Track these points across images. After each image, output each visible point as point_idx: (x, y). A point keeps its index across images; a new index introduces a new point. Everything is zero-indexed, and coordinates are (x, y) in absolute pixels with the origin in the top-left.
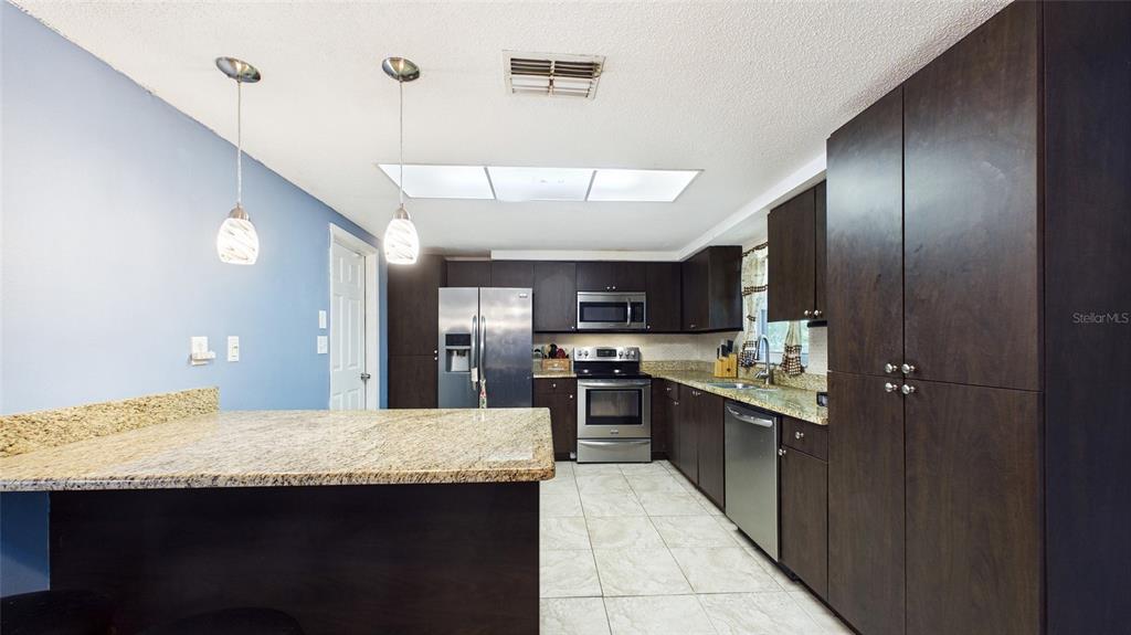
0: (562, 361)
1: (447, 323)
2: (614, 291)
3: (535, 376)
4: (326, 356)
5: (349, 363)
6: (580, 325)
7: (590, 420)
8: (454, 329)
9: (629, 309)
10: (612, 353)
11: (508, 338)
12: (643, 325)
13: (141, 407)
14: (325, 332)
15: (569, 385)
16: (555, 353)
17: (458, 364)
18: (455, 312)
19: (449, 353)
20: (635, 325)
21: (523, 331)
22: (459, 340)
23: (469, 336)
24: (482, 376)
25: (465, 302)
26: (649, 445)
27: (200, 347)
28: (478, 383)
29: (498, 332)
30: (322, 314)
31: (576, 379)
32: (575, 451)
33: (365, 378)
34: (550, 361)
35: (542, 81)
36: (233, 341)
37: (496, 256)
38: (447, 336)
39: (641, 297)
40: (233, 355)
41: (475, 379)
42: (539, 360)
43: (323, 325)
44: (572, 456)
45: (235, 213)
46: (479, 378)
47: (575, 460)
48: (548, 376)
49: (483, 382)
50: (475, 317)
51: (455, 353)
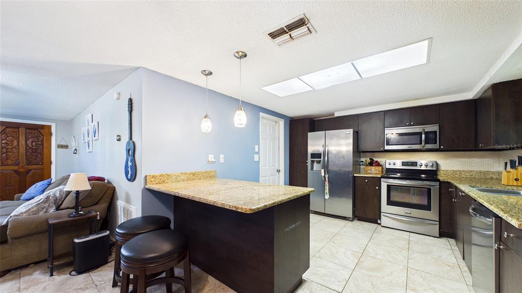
0: (377, 168)
1: (311, 149)
2: (413, 125)
3: (355, 175)
4: (258, 162)
5: (271, 165)
6: (387, 148)
7: (390, 203)
8: (314, 151)
9: (423, 136)
10: (415, 164)
11: (338, 155)
12: (437, 146)
13: (194, 174)
14: (258, 153)
15: (377, 181)
16: (372, 163)
17: (316, 167)
18: (315, 143)
19: (313, 162)
20: (429, 146)
21: (348, 151)
22: (316, 156)
23: (321, 154)
24: (326, 173)
25: (319, 138)
26: (438, 225)
27: (211, 158)
28: (324, 176)
29: (334, 152)
30: (257, 147)
31: (380, 178)
32: (380, 219)
33: (279, 171)
34: (369, 168)
35: (286, 36)
36: (222, 156)
37: (337, 115)
38: (311, 154)
39: (434, 128)
40: (222, 161)
41: (323, 174)
42: (364, 167)
43: (257, 150)
44: (379, 222)
45: (206, 117)
46: (325, 174)
47: (380, 224)
48: (363, 175)
49: (327, 176)
50: (323, 145)
51: (315, 162)
